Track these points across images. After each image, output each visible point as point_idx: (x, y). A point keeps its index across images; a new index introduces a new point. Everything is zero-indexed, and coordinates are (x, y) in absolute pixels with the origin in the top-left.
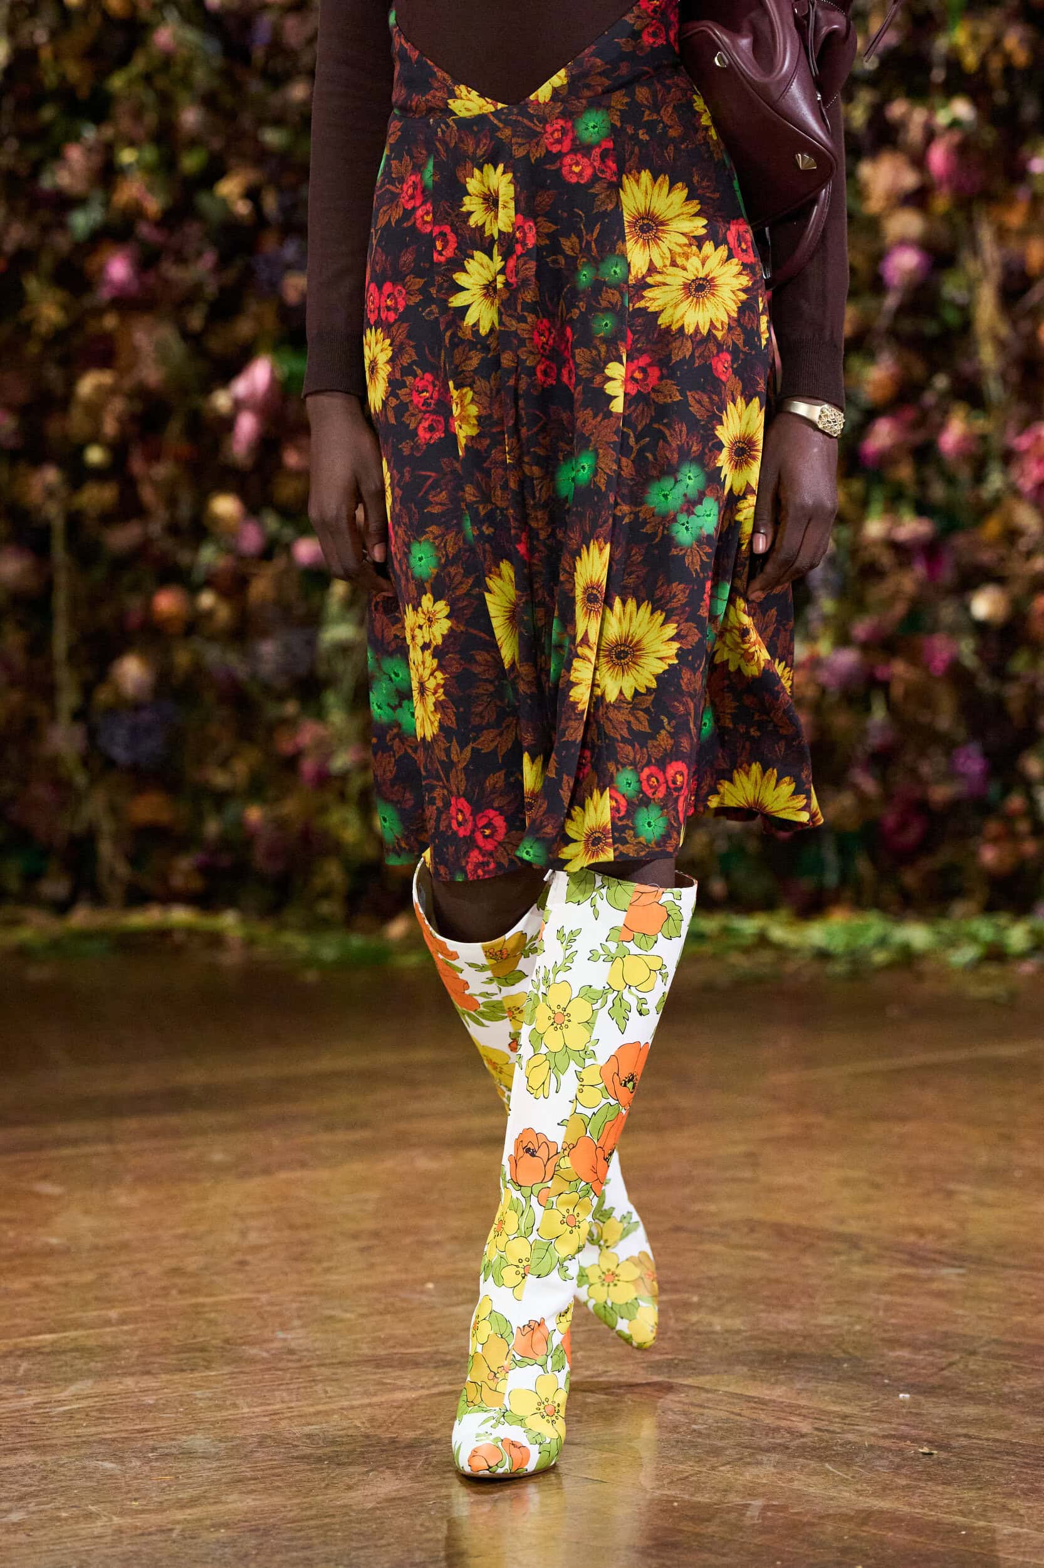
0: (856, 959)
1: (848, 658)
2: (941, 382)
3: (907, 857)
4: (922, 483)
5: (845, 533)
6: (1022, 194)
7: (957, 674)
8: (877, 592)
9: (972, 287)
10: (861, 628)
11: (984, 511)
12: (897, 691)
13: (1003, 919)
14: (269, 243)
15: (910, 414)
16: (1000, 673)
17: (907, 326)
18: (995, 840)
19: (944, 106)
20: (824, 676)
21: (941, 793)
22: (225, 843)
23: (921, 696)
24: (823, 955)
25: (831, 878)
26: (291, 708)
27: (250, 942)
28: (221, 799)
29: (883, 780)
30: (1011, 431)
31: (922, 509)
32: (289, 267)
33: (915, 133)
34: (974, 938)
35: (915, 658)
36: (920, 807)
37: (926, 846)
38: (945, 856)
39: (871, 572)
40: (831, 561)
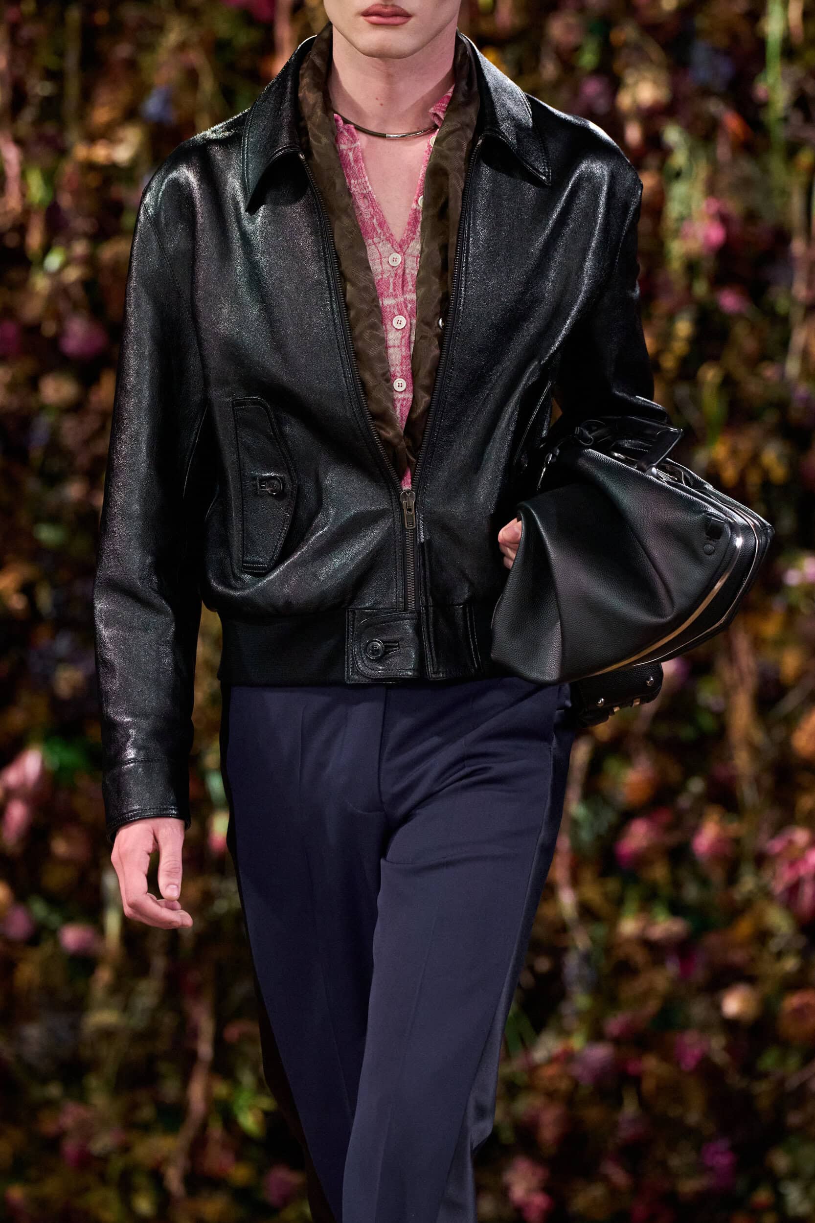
1: (600, 1053)
2: (696, 786)
4: (676, 884)
5: (600, 931)
6: (778, 606)
7: (707, 1070)
8: (631, 989)
9: (728, 694)
10: (615, 1024)
11: (736, 912)
12: (649, 1085)
14: (43, 637)
15: (665, 817)
16: (749, 1070)
17: (664, 730)
20: (577, 1070)
21: (690, 1186)
23: (673, 1091)
26: (54, 1090)
29: (634, 1172)
30: (765, 836)
31: (676, 909)
32: (61, 661)
35: (666, 1054)
36: (669, 1199)
39: (625, 969)
40: (586, 958)
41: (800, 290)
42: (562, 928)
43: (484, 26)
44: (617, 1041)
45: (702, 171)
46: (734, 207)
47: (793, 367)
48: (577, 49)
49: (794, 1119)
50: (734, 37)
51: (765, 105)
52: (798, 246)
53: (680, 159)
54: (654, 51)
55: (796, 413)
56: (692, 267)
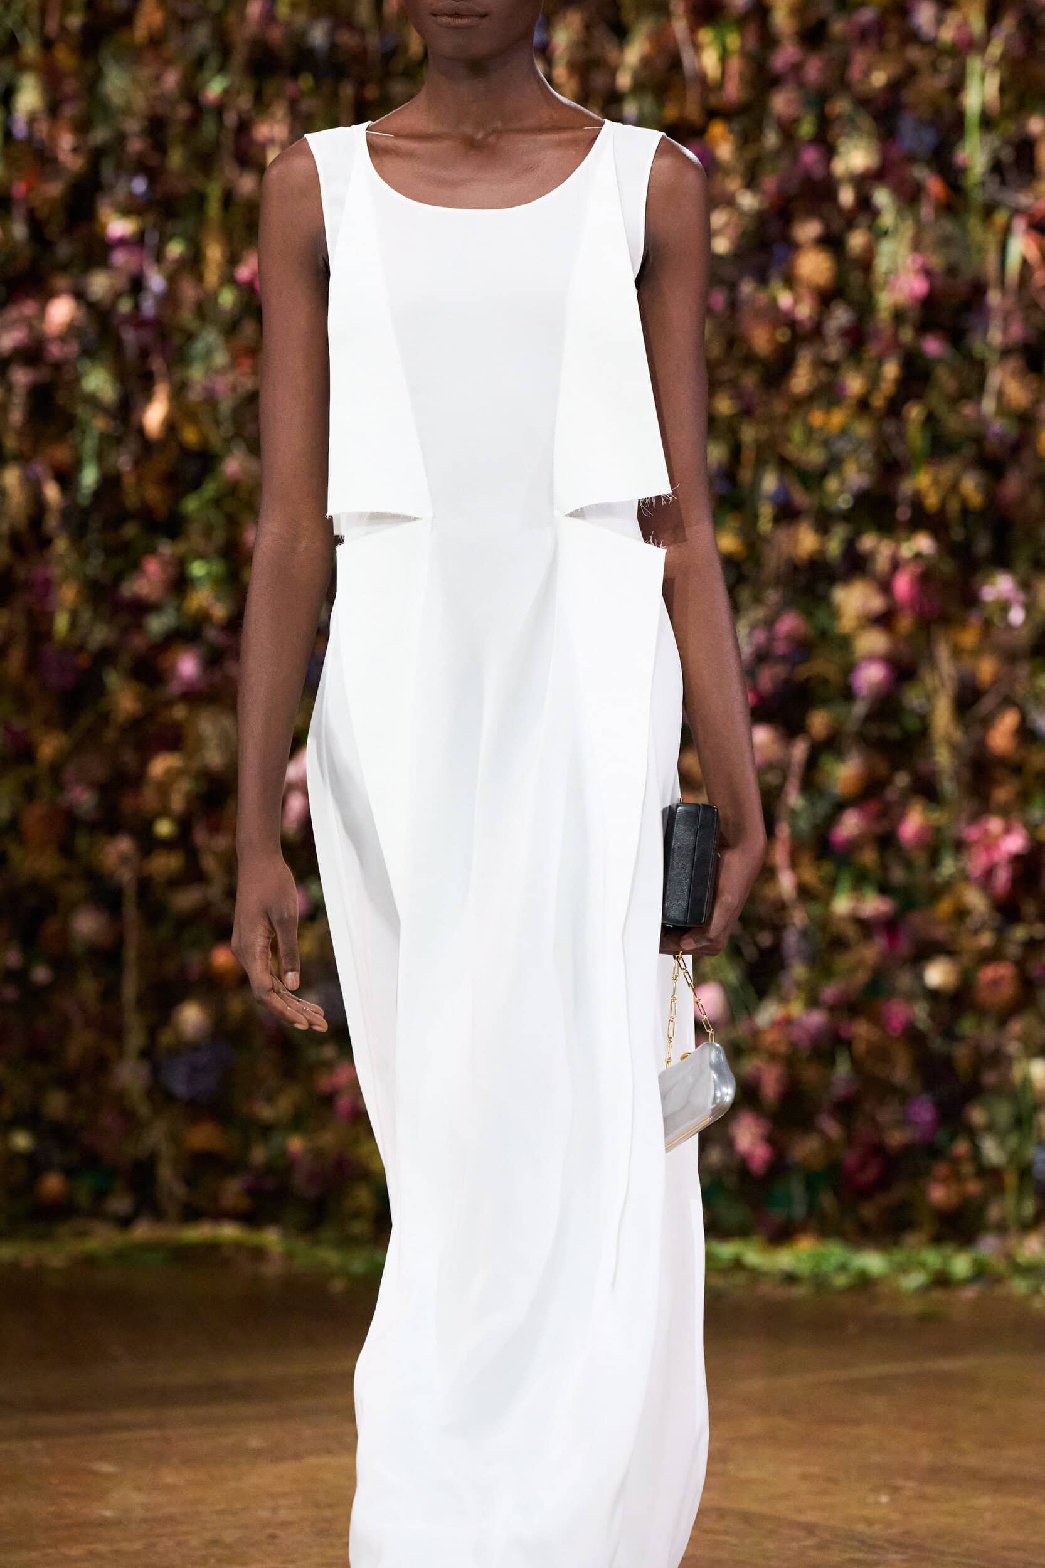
0: (819, 1282)
1: (816, 1019)
3: (865, 1193)
4: (884, 867)
5: (816, 909)
6: (975, 620)
7: (913, 1036)
8: (844, 961)
9: (930, 698)
10: (830, 992)
11: (937, 892)
12: (860, 1047)
13: (948, 1249)
15: (874, 807)
16: (950, 1034)
17: (874, 730)
18: (945, 1181)
19: (908, 539)
20: (796, 1034)
21: (896, 1138)
22: (269, 1169)
23: (881, 1053)
24: (790, 1278)
25: (799, 1210)
26: (329, 1051)
27: (289, 1256)
28: (266, 1130)
29: (847, 1126)
30: (963, 825)
31: (884, 889)
33: (882, 563)
34: (922, 1265)
35: (877, 1020)
36: (878, 1150)
37: (883, 1183)
38: (898, 1192)
39: (838, 943)
40: (804, 934)
41: (996, 336)
42: (781, 907)
43: (713, 101)
44: (832, 1009)
45: (907, 230)
46: (936, 261)
47: (988, 405)
48: (796, 121)
49: (990, 1078)
50: (938, 112)
51: (963, 171)
52: (994, 298)
53: (888, 219)
54: (865, 122)
55: (992, 446)
56: (899, 316)
